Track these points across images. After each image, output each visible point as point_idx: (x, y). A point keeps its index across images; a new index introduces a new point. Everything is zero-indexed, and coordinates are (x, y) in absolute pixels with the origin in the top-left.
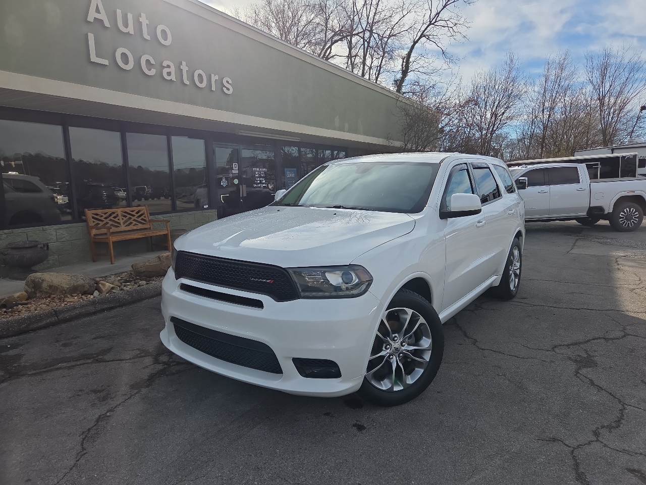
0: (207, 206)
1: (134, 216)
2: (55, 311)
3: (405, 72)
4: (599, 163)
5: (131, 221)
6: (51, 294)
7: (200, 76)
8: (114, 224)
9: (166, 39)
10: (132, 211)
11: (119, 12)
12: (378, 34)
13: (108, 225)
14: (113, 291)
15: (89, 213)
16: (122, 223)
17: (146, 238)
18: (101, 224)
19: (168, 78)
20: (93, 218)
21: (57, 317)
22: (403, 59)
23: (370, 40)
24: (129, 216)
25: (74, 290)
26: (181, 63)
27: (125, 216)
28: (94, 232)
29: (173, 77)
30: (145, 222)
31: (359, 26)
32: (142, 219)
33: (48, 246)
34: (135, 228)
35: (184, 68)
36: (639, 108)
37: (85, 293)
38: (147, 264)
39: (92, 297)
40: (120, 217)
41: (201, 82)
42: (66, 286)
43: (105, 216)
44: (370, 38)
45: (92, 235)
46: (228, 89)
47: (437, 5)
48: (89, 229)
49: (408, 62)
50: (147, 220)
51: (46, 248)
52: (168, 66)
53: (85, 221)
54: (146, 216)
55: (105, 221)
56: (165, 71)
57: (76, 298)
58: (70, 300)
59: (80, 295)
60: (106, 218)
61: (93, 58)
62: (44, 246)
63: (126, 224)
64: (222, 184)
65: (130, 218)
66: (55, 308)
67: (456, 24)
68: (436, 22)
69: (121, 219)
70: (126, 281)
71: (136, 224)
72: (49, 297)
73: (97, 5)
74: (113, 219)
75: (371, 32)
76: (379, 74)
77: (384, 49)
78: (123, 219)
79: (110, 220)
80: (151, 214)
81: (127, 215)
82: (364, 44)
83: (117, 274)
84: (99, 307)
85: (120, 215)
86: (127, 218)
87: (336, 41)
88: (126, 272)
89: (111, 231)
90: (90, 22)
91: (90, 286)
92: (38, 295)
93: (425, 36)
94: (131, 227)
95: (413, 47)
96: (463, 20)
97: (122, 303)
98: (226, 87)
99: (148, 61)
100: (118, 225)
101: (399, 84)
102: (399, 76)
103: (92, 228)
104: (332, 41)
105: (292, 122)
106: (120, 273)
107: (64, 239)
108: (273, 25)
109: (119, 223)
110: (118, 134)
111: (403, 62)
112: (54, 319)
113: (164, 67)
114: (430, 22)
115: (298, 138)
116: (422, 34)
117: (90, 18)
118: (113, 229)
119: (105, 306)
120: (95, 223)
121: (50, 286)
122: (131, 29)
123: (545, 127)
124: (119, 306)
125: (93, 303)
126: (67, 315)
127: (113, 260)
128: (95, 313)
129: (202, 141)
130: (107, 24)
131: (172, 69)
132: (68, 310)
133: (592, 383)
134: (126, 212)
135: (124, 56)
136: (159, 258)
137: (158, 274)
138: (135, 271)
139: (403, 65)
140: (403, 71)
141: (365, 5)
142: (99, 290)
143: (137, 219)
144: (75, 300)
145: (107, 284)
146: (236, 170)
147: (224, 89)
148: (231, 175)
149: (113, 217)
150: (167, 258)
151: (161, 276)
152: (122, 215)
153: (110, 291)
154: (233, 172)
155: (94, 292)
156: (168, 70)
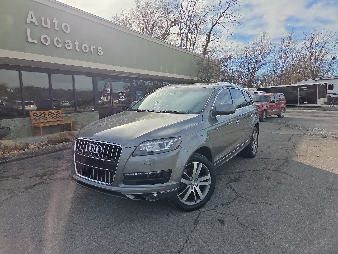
0: (93, 110)
1: (54, 114)
3: (208, 41)
4: (307, 87)
5: (53, 116)
6: (5, 150)
7: (85, 47)
8: (44, 118)
9: (67, 30)
10: (54, 112)
11: (43, 18)
12: (194, 23)
13: (41, 119)
14: (35, 149)
15: (31, 113)
16: (48, 118)
17: (61, 125)
18: (37, 118)
19: (68, 48)
20: (33, 115)
21: (5, 160)
23: (190, 26)
24: (52, 114)
25: (15, 148)
26: (75, 41)
27: (50, 114)
28: (34, 122)
29: (71, 48)
30: (60, 117)
31: (185, 18)
32: (58, 116)
33: (9, 128)
34: (55, 120)
35: (77, 43)
36: (331, 59)
37: (21, 150)
38: (54, 137)
39: (24, 151)
40: (47, 115)
41: (86, 50)
42: (12, 146)
43: (39, 114)
44: (190, 24)
45: (33, 124)
46: (100, 53)
47: (224, 7)
48: (31, 120)
49: (209, 36)
50: (61, 116)
51: (8, 129)
52: (68, 43)
53: (30, 117)
54: (61, 114)
55: (40, 117)
56: (67, 45)
57: (16, 152)
58: (13, 153)
59: (18, 150)
60: (40, 115)
61: (30, 40)
63: (50, 118)
64: (101, 99)
66: (4, 156)
67: (234, 16)
68: (224, 15)
69: (47, 116)
70: (44, 145)
71: (55, 118)
72: (4, 151)
73: (32, 15)
74: (44, 116)
75: (191, 22)
76: (195, 42)
77: (197, 30)
78: (49, 116)
79: (42, 116)
80: (63, 114)
82: (187, 27)
84: (26, 156)
85: (47, 114)
87: (172, 26)
88: (46, 141)
89: (41, 121)
90: (28, 23)
91: (23, 147)
93: (218, 23)
94: (53, 120)
95: (212, 28)
96: (237, 14)
97: (38, 155)
98: (99, 52)
99: (57, 40)
100: (46, 119)
101: (205, 48)
102: (205, 43)
103: (33, 120)
104: (170, 26)
105: (136, 68)
106: (43, 141)
107: (18, 125)
108: (141, 18)
110: (47, 75)
111: (207, 36)
113: (66, 43)
114: (221, 16)
115: (141, 76)
116: (217, 22)
117: (28, 21)
118: (43, 121)
119: (29, 156)
120: (34, 118)
121: (5, 146)
122: (49, 26)
123: (282, 68)
124: (37, 156)
125: (24, 154)
126: (10, 159)
127: (42, 135)
128: (24, 159)
129: (91, 78)
130: (36, 24)
131: (70, 44)
132: (11, 157)
133: (231, 188)
134: (51, 113)
135: (45, 38)
136: (60, 134)
137: (60, 142)
138: (49, 140)
139: (207, 38)
140: (207, 41)
141: (188, 7)
142: (28, 148)
143: (56, 116)
144: (15, 153)
145: (32, 146)
146: (109, 92)
147: (98, 53)
148: (106, 94)
149: (44, 115)
150: (64, 134)
151: (61, 143)
152: (48, 114)
153: (33, 149)
154: (107, 93)
155: (25, 149)
156: (68, 44)
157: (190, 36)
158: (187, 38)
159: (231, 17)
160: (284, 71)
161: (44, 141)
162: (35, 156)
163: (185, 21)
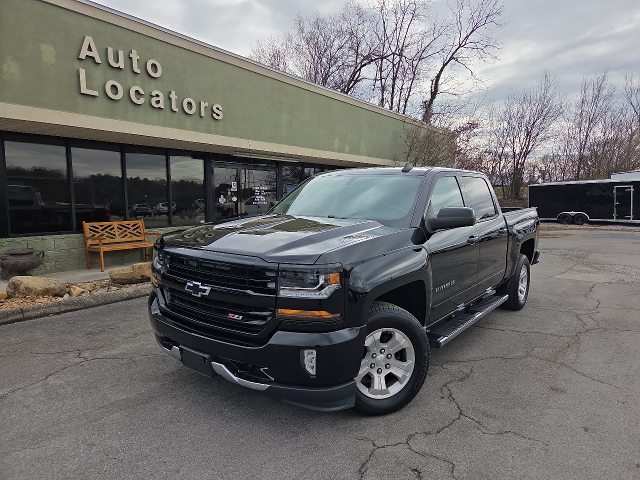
0: (204, 221)
1: (129, 229)
2: (22, 310)
3: (434, 94)
4: (632, 186)
5: (127, 233)
6: (27, 295)
7: (189, 103)
8: (109, 235)
9: (156, 71)
10: (128, 225)
11: (110, 50)
12: (406, 58)
13: (104, 237)
14: (83, 295)
15: (87, 226)
16: (117, 235)
17: (141, 249)
18: (98, 235)
19: (157, 106)
20: (90, 229)
21: (23, 315)
22: (432, 81)
23: (399, 64)
24: (124, 229)
25: (46, 292)
26: (170, 93)
27: (121, 229)
28: (90, 242)
29: (161, 105)
30: (139, 235)
31: (389, 49)
32: (137, 232)
33: (43, 253)
34: (130, 239)
35: (173, 96)
37: (56, 295)
38: (121, 272)
39: (61, 299)
40: (116, 229)
41: (190, 109)
42: (39, 289)
43: (101, 228)
44: (399, 62)
45: (88, 245)
46: (218, 115)
47: (467, 28)
48: (86, 239)
49: (436, 84)
50: (142, 232)
51: (41, 255)
52: (157, 96)
53: (83, 233)
54: (142, 229)
55: (102, 233)
56: (154, 100)
57: (46, 299)
58: (40, 301)
59: (51, 296)
60: (102, 230)
61: (84, 90)
62: (40, 253)
63: (121, 236)
64: (220, 201)
65: (126, 231)
66: (22, 307)
67: (487, 46)
68: (465, 44)
69: (116, 231)
70: (103, 287)
71: (130, 237)
72: (25, 297)
73: (89, 45)
75: (401, 55)
76: (409, 96)
79: (106, 232)
80: (147, 228)
81: (123, 228)
82: (393, 68)
83: (99, 280)
84: (63, 309)
85: (116, 227)
86: (123, 230)
87: (365, 65)
88: (107, 279)
89: (103, 241)
90: (82, 59)
91: (61, 290)
92: (17, 295)
93: (454, 59)
94: (126, 239)
95: (442, 70)
96: (493, 41)
97: (85, 306)
98: (215, 113)
99: (137, 91)
100: (114, 237)
101: (428, 106)
102: (428, 97)
103: (88, 238)
104: (361, 64)
107: (61, 248)
109: (115, 235)
110: (118, 154)
111: (432, 84)
112: (20, 316)
113: (153, 96)
114: (460, 45)
116: (451, 57)
117: (83, 56)
118: (108, 240)
119: (70, 308)
120: (91, 235)
121: (26, 288)
122: (121, 64)
123: (582, 147)
124: (83, 309)
125: (59, 304)
126: (32, 314)
127: (103, 268)
128: (59, 313)
129: (201, 162)
130: (98, 60)
131: (161, 98)
132: (34, 309)
133: (450, 395)
134: (122, 225)
135: (114, 87)
136: (133, 267)
137: (131, 282)
138: (111, 278)
139: (432, 87)
140: (432, 93)
141: (396, 29)
142: (69, 293)
143: (132, 232)
144: (43, 301)
145: (78, 288)
146: (234, 189)
147: (214, 115)
148: (229, 193)
149: (110, 230)
150: (140, 267)
151: (134, 284)
152: (118, 228)
153: (79, 295)
154: (232, 190)
155: (64, 294)
156: (157, 99)
157: (399, 83)
158: (393, 88)
159: (479, 46)
160: (586, 153)
161: (104, 280)
162: (81, 309)
163: (391, 55)
